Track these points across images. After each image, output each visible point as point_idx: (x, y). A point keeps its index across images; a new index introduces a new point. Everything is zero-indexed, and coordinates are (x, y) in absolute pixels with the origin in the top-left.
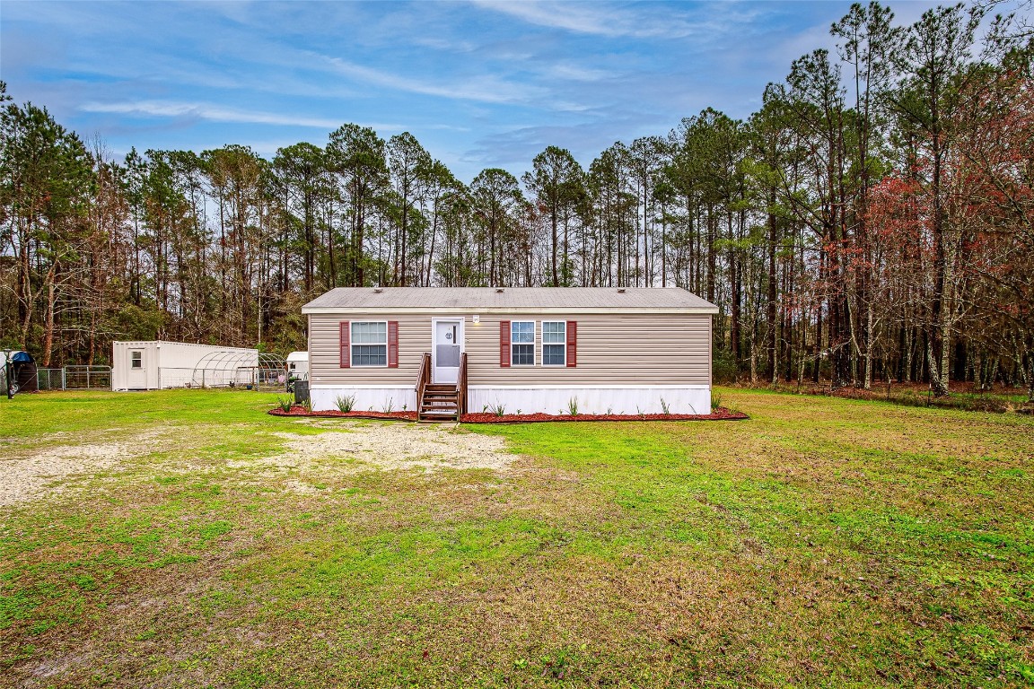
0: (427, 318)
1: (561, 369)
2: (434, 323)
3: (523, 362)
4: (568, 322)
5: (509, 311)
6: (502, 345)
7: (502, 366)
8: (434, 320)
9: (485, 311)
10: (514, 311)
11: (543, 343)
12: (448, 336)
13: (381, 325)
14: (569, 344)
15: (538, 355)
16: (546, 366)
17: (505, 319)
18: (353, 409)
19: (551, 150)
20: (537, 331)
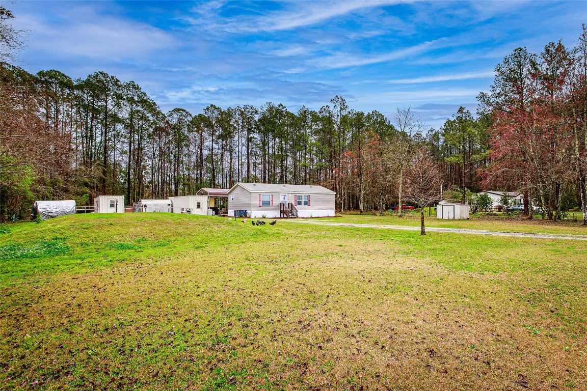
2: (281, 195)
4: (308, 195)
6: (295, 201)
9: (292, 192)
11: (303, 200)
13: (269, 196)
14: (309, 201)
15: (303, 203)
16: (304, 206)
17: (296, 194)
18: (266, 217)
20: (303, 198)
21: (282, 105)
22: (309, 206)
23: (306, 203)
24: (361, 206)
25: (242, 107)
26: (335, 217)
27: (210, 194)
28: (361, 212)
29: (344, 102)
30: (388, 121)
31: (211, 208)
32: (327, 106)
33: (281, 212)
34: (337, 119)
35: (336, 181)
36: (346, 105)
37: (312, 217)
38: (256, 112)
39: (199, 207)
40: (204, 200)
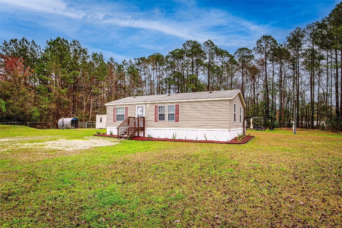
0: (134, 106)
1: (173, 122)
3: (162, 120)
5: (157, 102)
6: (155, 114)
7: (155, 121)
9: (150, 102)
10: (158, 102)
11: (168, 113)
12: (141, 111)
13: (123, 108)
15: (166, 117)
16: (169, 121)
18: (113, 135)
20: (166, 109)
22: (176, 121)
23: (171, 117)
37: (174, 140)
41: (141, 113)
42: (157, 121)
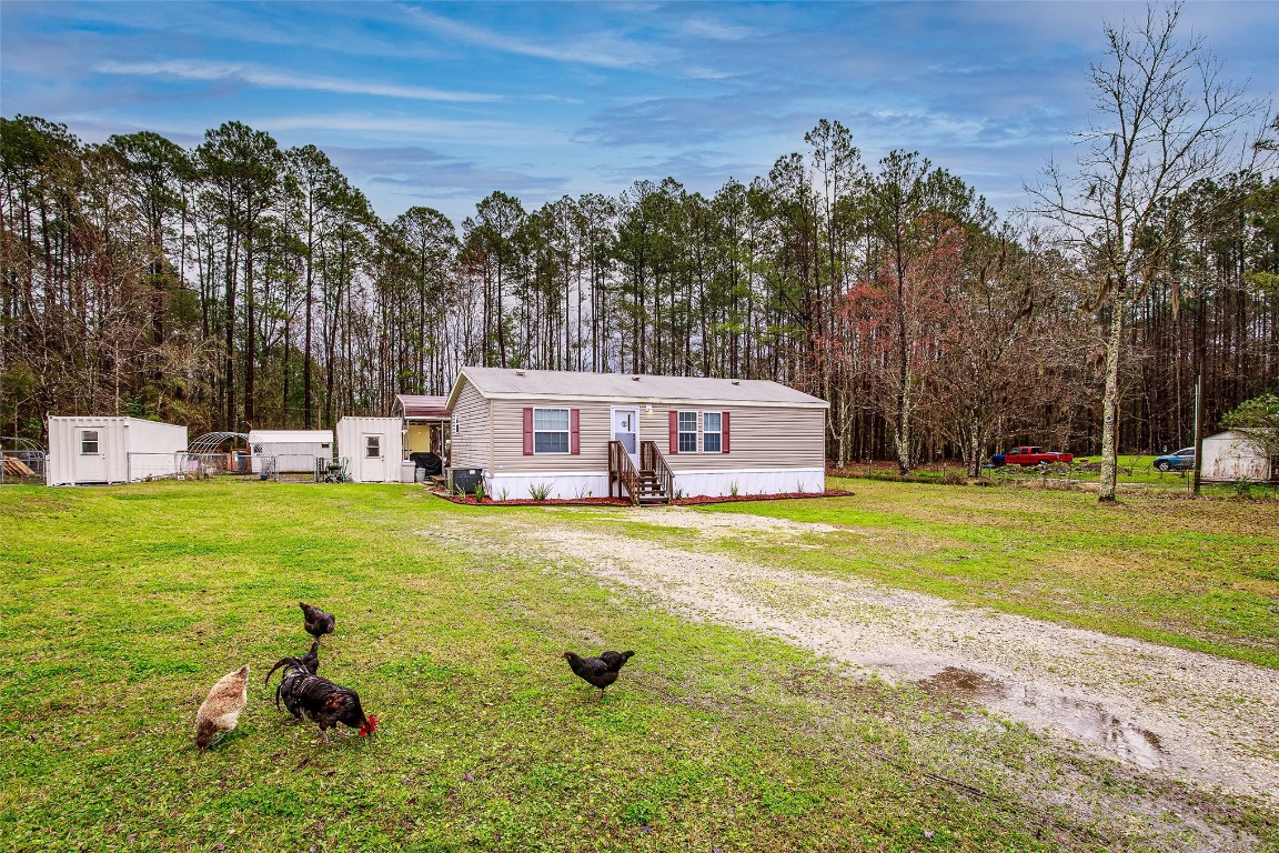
0: (607, 406)
1: (716, 456)
2: (613, 412)
3: (687, 449)
4: (724, 413)
5: (676, 402)
6: (671, 433)
7: (670, 453)
8: (613, 408)
9: (658, 401)
10: (679, 402)
11: (703, 432)
12: (624, 424)
13: (564, 413)
14: (724, 433)
15: (700, 443)
16: (706, 452)
17: (673, 409)
18: (548, 498)
19: (497, 195)
20: (700, 421)
21: (672, 181)
22: (724, 452)
23: (712, 443)
24: (903, 448)
25: (577, 199)
26: (827, 495)
27: (410, 413)
28: (904, 471)
29: (847, 136)
30: (977, 198)
31: (414, 457)
32: (793, 155)
33: (613, 478)
34: (823, 211)
35: (822, 376)
36: (852, 146)
37: (735, 498)
38: (611, 211)
39: (373, 451)
40: (389, 430)
41: (625, 430)
42: (676, 453)
